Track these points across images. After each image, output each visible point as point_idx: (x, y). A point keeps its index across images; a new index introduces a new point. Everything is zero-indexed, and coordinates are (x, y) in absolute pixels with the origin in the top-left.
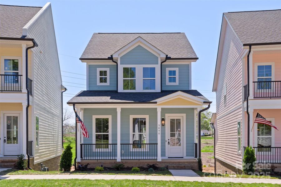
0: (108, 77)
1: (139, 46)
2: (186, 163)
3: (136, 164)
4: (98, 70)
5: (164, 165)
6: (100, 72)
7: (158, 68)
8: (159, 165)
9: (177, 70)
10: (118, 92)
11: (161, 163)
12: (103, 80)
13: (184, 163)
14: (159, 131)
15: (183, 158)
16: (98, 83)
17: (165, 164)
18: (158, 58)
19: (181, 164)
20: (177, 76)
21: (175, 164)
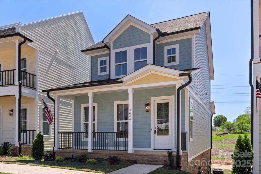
0: (107, 65)
1: (131, 26)
2: (161, 157)
3: (106, 155)
4: (99, 60)
5: (135, 158)
6: (101, 61)
7: (150, 46)
8: (130, 158)
9: (177, 47)
10: (111, 79)
11: (132, 156)
12: (103, 70)
13: (159, 156)
14: (130, 116)
16: (99, 73)
17: (137, 156)
18: (150, 35)
19: (155, 157)
20: (177, 55)
21: (147, 157)
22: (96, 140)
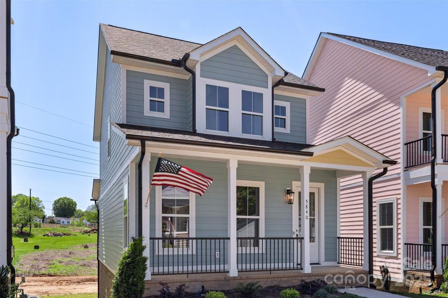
0: (167, 100)
1: (235, 47)
4: (148, 84)
6: (151, 88)
9: (287, 105)
10: (197, 132)
11: (311, 277)
12: (157, 106)
14: (307, 212)
15: (318, 264)
16: (147, 112)
20: (288, 118)
22: (194, 253)
